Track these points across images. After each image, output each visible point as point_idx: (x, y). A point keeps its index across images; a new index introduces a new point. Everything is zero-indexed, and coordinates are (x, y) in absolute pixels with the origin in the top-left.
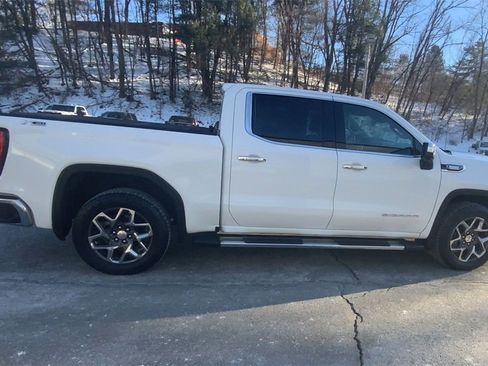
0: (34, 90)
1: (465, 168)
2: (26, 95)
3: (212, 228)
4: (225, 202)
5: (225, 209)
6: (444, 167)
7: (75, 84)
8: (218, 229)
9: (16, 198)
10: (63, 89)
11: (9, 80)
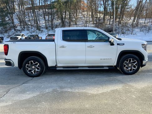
0: (13, 30)
1: (125, 44)
2: (11, 32)
3: (55, 65)
4: (57, 58)
5: (57, 60)
6: (118, 44)
7: (24, 27)
8: (56, 65)
9: (10, 60)
10: (21, 29)
11: (7, 28)
